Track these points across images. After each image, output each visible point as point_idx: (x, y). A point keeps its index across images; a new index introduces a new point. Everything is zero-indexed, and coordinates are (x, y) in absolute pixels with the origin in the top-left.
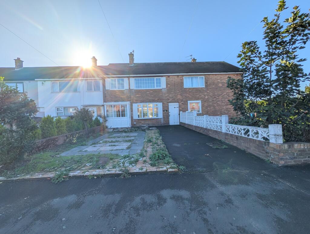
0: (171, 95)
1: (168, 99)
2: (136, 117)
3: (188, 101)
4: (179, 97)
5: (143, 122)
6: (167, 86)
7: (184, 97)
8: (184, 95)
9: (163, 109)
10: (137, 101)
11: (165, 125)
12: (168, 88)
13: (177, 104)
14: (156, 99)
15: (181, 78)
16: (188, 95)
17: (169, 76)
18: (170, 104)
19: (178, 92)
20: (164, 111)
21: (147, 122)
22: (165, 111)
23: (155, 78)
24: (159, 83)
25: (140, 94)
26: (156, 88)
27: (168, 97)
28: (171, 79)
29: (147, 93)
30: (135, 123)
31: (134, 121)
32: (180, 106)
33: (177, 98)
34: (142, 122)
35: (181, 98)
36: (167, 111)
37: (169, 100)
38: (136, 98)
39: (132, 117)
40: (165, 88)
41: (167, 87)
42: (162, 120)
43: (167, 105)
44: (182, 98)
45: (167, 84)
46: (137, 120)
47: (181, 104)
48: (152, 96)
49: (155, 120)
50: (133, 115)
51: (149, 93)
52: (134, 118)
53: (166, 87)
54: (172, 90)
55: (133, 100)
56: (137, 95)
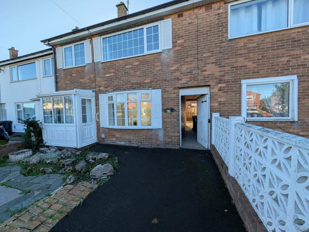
0: (184, 68)
1: (178, 79)
2: (105, 123)
3: (243, 81)
4: (211, 69)
6: (174, 43)
7: (227, 68)
8: (226, 61)
9: (163, 105)
10: (106, 89)
11: (168, 147)
12: (177, 48)
14: (145, 82)
15: (221, 11)
16: (241, 61)
17: (180, 15)
19: (210, 54)
20: (164, 111)
22: (169, 111)
23: (145, 27)
24: (154, 39)
25: (112, 71)
26: (146, 52)
27: (177, 74)
29: (127, 67)
30: (103, 136)
31: (101, 130)
33: (204, 73)
34: (117, 136)
35: (217, 74)
37: (181, 82)
38: (106, 82)
40: (169, 50)
41: (174, 46)
42: (161, 134)
43: (175, 96)
44: (222, 74)
45: (175, 37)
46: (107, 131)
47: (216, 90)
48: (138, 73)
50: (99, 119)
51: (130, 67)
52: (101, 126)
53: (171, 47)
54: (190, 53)
55: (100, 87)
56: (107, 75)
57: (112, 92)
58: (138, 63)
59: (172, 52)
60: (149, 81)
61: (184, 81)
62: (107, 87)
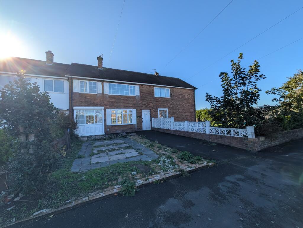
0: (143, 103)
2: (109, 123)
3: (158, 109)
4: (151, 104)
5: (117, 128)
9: (137, 115)
10: (111, 107)
11: (139, 130)
12: (141, 96)
13: (149, 111)
14: (130, 106)
15: (153, 89)
16: (158, 103)
17: (142, 85)
18: (143, 111)
19: (150, 100)
20: (137, 117)
21: (122, 129)
22: (139, 117)
23: (130, 85)
24: (133, 90)
25: (114, 99)
26: (130, 95)
27: (141, 104)
28: (144, 88)
29: (122, 99)
30: (108, 130)
31: (107, 127)
32: (151, 113)
33: (149, 105)
35: (152, 106)
36: (140, 117)
37: (142, 107)
38: (110, 104)
39: (105, 124)
41: (140, 95)
42: (136, 126)
43: (141, 112)
45: (141, 92)
46: (111, 127)
47: (152, 111)
48: (127, 102)
49: (129, 126)
50: (106, 121)
52: (107, 125)
54: (145, 98)
55: (107, 106)
56: (111, 101)
57: (114, 109)
58: (127, 98)
59: (139, 97)
60: (131, 106)
61: (143, 107)
62: (111, 106)
